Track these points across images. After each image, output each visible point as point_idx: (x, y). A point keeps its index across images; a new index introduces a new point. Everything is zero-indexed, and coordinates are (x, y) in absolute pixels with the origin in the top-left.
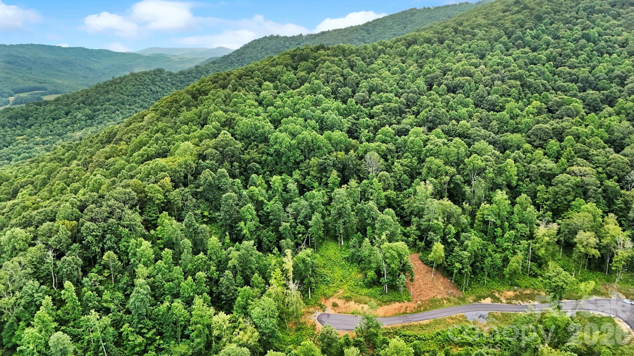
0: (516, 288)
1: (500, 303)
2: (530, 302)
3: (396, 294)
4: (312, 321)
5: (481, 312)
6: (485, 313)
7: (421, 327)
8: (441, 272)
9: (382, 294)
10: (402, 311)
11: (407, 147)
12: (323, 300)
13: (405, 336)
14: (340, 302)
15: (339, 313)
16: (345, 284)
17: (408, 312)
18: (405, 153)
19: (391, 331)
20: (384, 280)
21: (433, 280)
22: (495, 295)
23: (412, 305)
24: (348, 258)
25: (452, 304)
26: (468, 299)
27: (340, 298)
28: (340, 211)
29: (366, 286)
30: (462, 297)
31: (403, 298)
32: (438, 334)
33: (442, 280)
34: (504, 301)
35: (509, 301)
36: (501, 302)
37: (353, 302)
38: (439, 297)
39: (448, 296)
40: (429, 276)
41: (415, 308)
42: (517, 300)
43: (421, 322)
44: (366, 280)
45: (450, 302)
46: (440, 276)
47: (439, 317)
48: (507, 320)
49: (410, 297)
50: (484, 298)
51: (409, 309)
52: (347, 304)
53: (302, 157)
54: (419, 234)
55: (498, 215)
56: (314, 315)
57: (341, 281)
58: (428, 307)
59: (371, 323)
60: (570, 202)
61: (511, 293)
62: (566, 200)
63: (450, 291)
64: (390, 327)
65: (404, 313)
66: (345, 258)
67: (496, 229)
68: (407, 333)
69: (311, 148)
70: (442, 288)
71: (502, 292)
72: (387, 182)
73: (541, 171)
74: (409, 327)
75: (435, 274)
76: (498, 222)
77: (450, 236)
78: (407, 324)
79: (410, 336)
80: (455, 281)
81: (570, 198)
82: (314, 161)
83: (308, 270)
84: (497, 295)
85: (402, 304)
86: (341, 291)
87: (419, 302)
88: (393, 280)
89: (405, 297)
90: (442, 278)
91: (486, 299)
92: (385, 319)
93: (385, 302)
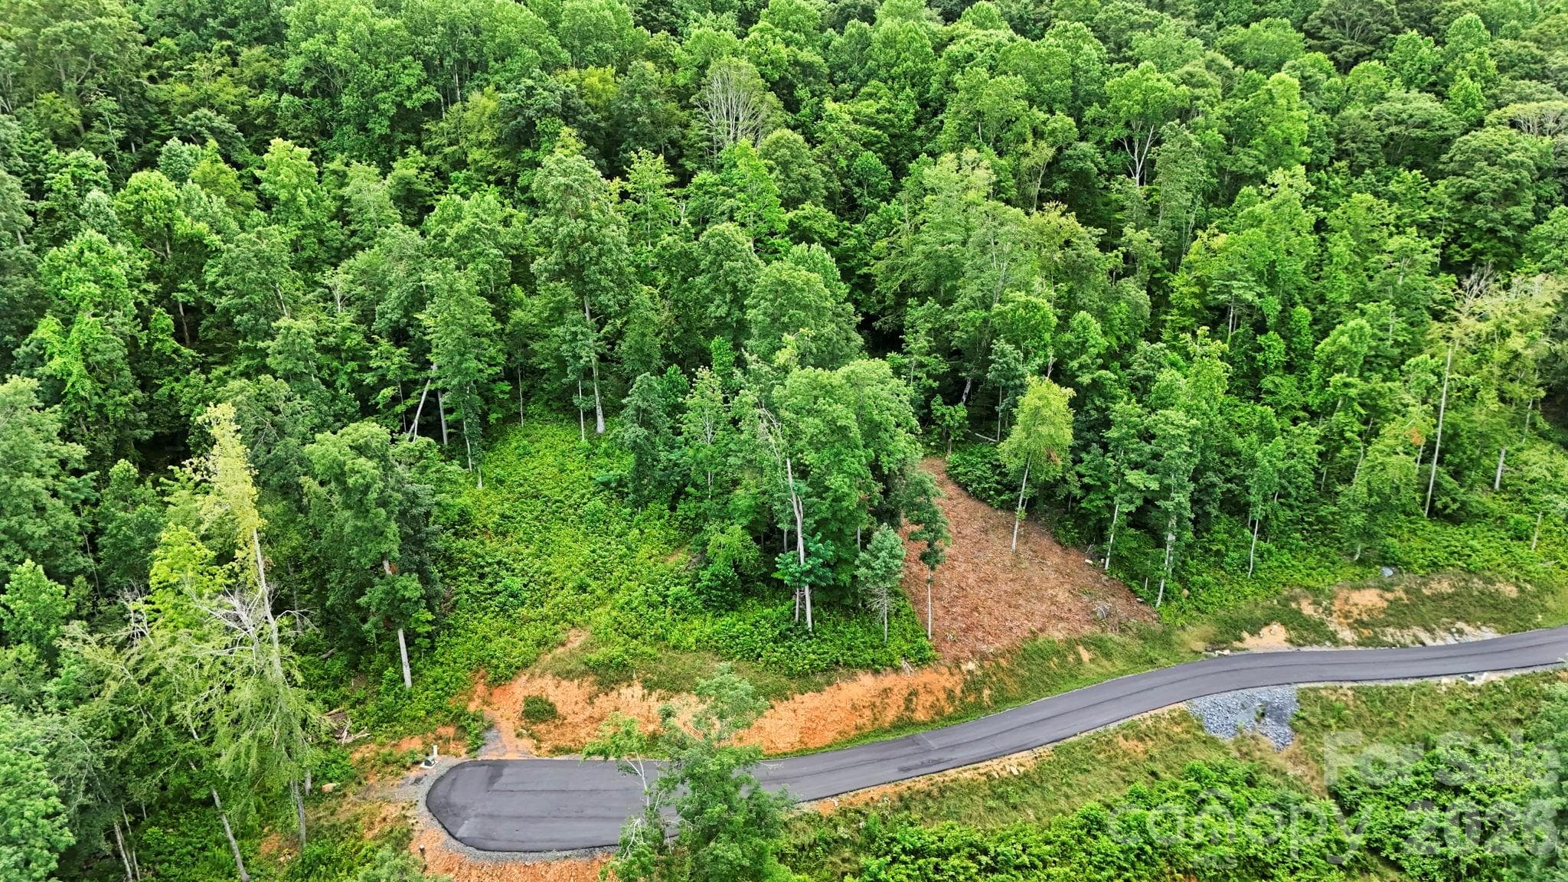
0: (1388, 572)
1: (1328, 647)
2: (1460, 632)
3: (854, 630)
4: (392, 811)
5: (1263, 694)
6: (1283, 695)
7: (999, 791)
8: (1047, 526)
9: (783, 637)
10: (890, 715)
11: (871, 63)
12: (480, 688)
13: (918, 853)
14: (566, 696)
15: (558, 750)
16: (601, 602)
17: (920, 716)
18: (864, 83)
19: (842, 832)
20: (792, 564)
21: (1016, 563)
22: (1299, 612)
23: (939, 680)
24: (621, 482)
25: (1120, 664)
26: (1185, 636)
27: (568, 675)
28: (573, 258)
29: (707, 604)
30: (1157, 627)
31: (892, 648)
32: (1094, 826)
33: (1055, 557)
34: (1347, 634)
35: (1366, 632)
36: (1333, 638)
37: (638, 689)
38: (1057, 634)
39: (1097, 630)
40: (998, 544)
41: (950, 695)
42: (1401, 627)
43: (995, 766)
44: (706, 575)
45: (1108, 655)
46: (1046, 541)
47: (1079, 730)
48: (1392, 723)
49: (924, 641)
50: (1255, 627)
51: (925, 700)
52: (603, 702)
53: (430, 93)
54: (944, 368)
55: (1270, 277)
56: (414, 773)
57: (582, 588)
58: (1012, 686)
59: (717, 809)
60: (1523, 228)
61: (1369, 598)
62: (1507, 221)
63: (1101, 607)
64: (828, 808)
65: (900, 725)
66: (606, 485)
67: (1261, 339)
68: (928, 834)
69: (470, 54)
70: (1062, 596)
71: (1332, 597)
72: (796, 171)
73: (1387, 131)
74: (935, 801)
75: (1024, 538)
76: (1272, 306)
77: (1084, 358)
78: (922, 784)
79: (944, 854)
80: (1118, 561)
81: (1523, 212)
82: (482, 102)
83: (380, 534)
84: (1308, 609)
85: (889, 680)
86: (577, 640)
87: (971, 666)
88: (840, 560)
89: (900, 641)
90: (1057, 549)
91: (1265, 631)
92: (804, 766)
93: (803, 675)
